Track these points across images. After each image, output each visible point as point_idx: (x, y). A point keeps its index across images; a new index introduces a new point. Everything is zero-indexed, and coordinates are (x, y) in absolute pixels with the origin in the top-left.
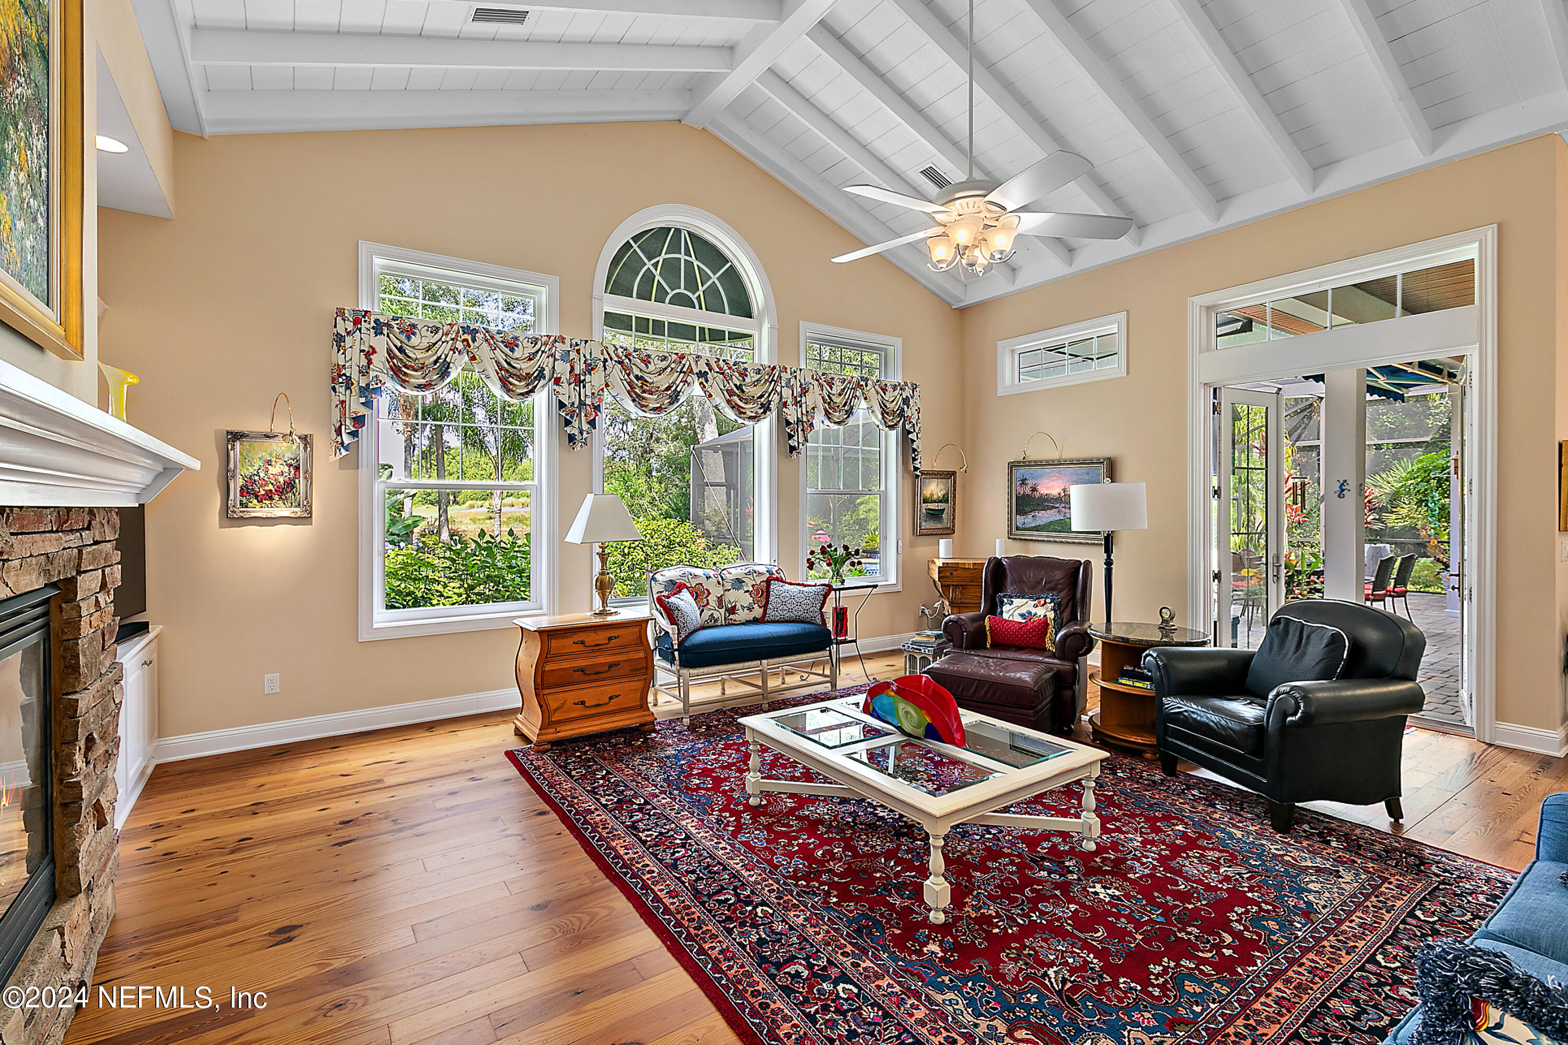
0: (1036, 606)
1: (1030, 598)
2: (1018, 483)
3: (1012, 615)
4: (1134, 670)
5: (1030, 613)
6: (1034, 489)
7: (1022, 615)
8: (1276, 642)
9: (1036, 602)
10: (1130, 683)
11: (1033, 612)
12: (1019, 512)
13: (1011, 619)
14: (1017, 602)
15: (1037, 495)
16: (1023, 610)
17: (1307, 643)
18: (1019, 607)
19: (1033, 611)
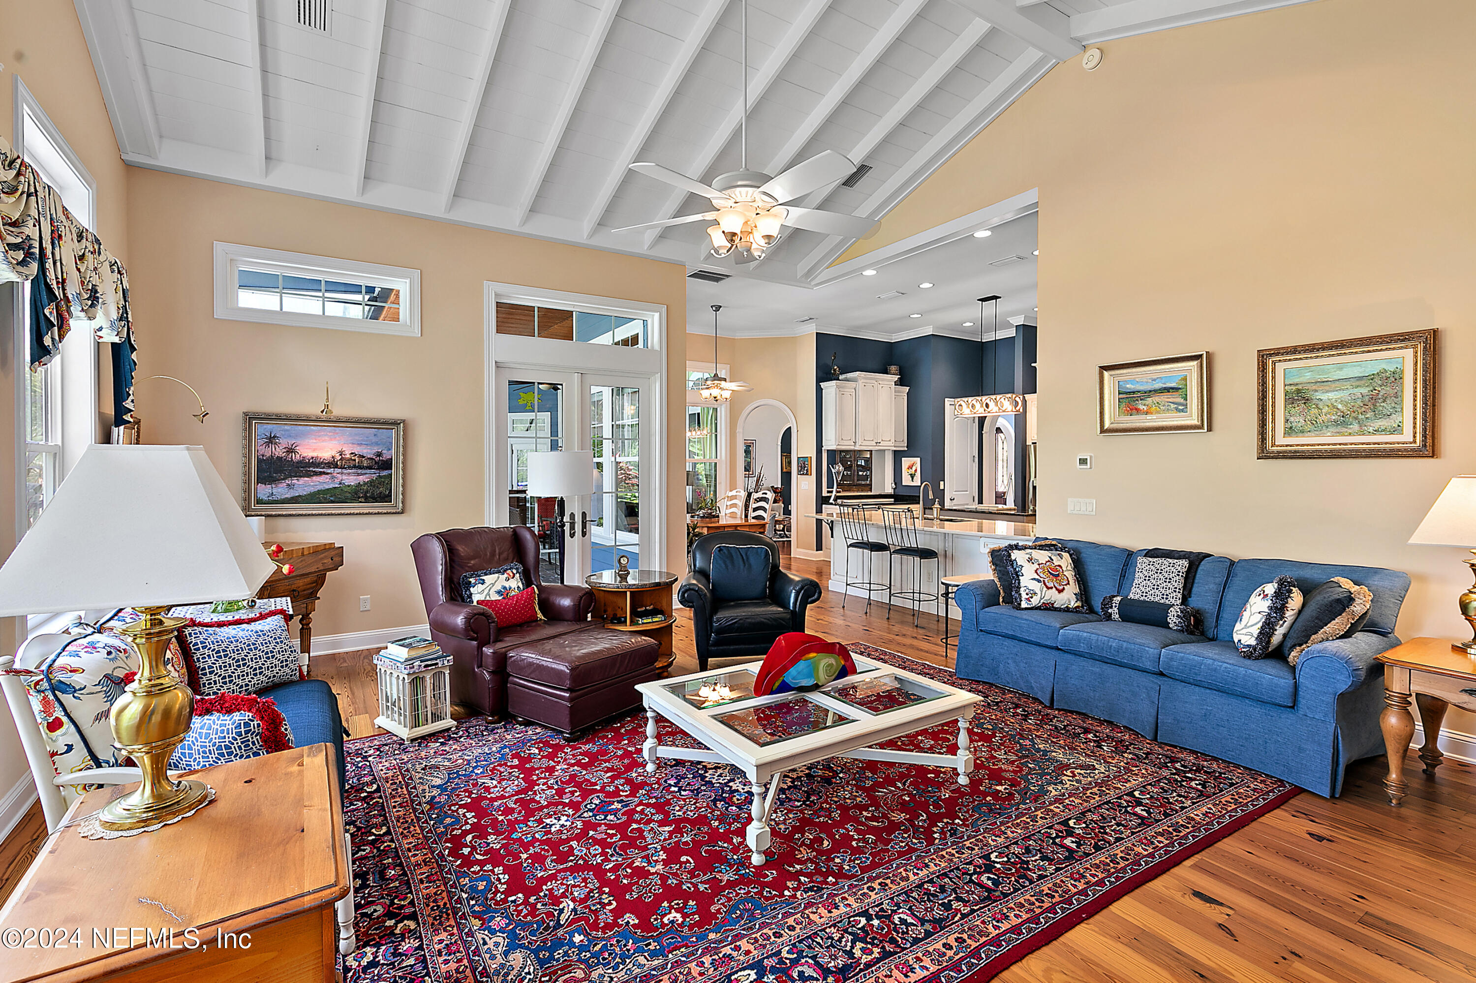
0: (507, 579)
1: (499, 572)
2: (261, 442)
3: (488, 594)
4: (646, 609)
5: (505, 588)
6: (290, 450)
7: (499, 592)
8: (728, 562)
9: (506, 575)
10: (650, 620)
11: (507, 586)
12: (260, 480)
13: (488, 598)
14: (489, 579)
15: (296, 458)
16: (498, 587)
17: (748, 558)
18: (493, 584)
19: (507, 584)
